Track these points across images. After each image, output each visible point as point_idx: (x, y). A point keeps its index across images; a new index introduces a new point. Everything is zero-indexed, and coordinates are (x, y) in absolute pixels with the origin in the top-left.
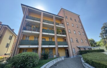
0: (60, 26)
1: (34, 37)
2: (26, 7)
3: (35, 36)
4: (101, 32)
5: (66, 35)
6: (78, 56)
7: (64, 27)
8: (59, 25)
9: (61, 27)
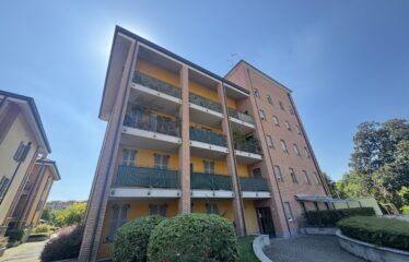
0: (240, 122)
1: (155, 155)
2: (134, 41)
3: (159, 153)
4: (354, 151)
5: (263, 155)
6: (302, 230)
7: (252, 126)
8: (237, 118)
9: (246, 124)
